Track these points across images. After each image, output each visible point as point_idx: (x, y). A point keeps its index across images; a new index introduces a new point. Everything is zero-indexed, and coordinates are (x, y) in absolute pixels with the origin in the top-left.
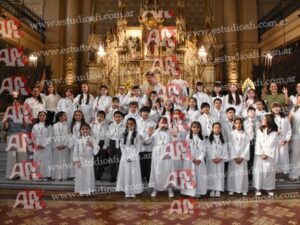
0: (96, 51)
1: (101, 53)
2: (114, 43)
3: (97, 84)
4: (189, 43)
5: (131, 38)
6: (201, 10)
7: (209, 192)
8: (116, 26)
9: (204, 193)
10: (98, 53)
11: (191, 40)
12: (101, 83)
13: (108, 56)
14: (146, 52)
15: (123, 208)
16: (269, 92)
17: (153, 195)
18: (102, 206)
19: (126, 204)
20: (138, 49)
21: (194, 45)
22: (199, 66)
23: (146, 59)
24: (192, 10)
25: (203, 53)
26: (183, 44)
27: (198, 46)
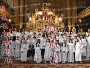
0: (29, 18)
1: (30, 19)
2: (34, 16)
3: (29, 28)
4: (56, 16)
5: (39, 15)
6: (60, 7)
7: (62, 61)
8: (35, 11)
9: (60, 62)
10: (29, 19)
11: (57, 16)
12: (30, 28)
13: (32, 20)
14: (44, 19)
15: (36, 66)
16: (80, 31)
17: (45, 62)
18: (29, 66)
19: (37, 65)
20: (41, 18)
21: (58, 17)
22: (59, 23)
23: (44, 21)
24: (58, 7)
25: (60, 19)
26: (55, 17)
27: (59, 17)
